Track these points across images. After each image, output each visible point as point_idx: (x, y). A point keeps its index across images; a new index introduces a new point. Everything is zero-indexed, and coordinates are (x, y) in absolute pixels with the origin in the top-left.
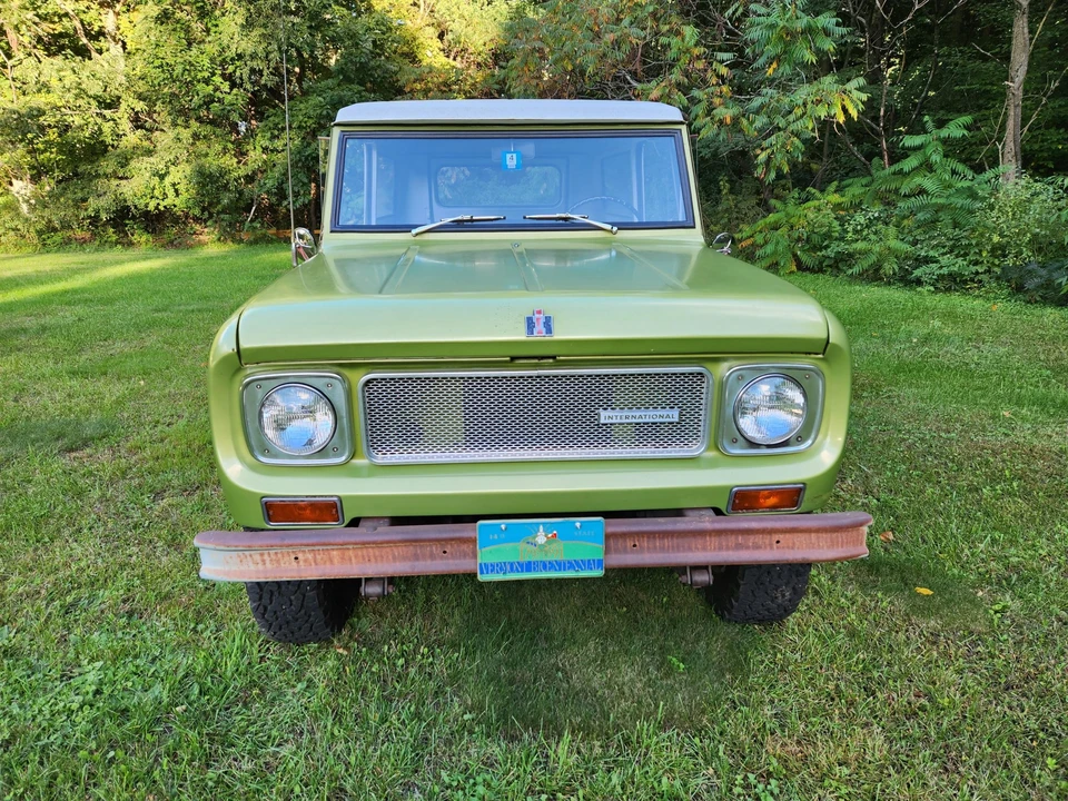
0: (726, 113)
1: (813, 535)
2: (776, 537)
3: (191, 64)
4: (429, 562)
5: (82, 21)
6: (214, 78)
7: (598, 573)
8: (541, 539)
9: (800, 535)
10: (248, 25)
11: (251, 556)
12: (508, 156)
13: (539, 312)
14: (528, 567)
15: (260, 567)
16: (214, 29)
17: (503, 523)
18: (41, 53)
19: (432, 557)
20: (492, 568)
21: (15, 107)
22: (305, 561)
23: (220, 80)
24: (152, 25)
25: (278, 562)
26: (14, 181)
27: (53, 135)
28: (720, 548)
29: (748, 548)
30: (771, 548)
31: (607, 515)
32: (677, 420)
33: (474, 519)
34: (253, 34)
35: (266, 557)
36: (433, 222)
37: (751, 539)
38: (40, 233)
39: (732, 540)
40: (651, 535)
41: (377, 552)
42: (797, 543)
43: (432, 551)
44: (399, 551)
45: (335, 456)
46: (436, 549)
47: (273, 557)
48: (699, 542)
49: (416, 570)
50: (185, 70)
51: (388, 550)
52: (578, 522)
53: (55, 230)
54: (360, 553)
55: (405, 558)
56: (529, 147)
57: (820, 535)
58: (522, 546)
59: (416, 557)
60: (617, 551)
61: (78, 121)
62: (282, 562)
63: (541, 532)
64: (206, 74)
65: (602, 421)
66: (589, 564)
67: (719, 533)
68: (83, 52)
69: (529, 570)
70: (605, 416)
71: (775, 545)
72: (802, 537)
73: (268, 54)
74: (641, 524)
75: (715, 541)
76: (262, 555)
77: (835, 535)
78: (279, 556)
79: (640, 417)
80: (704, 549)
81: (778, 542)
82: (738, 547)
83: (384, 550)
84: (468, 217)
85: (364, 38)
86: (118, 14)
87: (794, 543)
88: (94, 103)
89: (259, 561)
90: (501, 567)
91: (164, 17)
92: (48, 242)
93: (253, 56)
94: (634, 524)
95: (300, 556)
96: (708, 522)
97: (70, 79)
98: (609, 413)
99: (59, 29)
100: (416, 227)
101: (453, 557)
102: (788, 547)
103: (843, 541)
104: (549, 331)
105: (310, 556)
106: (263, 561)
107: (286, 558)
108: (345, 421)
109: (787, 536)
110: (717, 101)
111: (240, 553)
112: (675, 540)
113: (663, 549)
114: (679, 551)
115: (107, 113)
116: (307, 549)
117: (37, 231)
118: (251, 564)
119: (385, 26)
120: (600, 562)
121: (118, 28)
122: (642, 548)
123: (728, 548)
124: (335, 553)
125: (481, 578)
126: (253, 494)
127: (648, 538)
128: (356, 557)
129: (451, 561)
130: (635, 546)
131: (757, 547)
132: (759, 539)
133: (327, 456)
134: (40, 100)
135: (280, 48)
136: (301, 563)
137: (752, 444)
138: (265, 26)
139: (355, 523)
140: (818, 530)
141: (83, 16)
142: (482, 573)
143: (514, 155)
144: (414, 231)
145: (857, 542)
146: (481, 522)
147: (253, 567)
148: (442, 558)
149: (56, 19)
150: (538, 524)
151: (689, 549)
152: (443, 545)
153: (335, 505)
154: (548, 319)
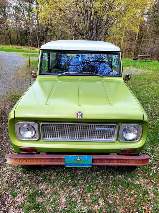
2: (129, 161)
7: (91, 166)
11: (17, 160)
12: (80, 58)
13: (80, 112)
19: (55, 162)
20: (68, 164)
28: (117, 163)
29: (123, 163)
30: (128, 163)
35: (20, 160)
37: (124, 161)
39: (120, 161)
40: (102, 159)
41: (43, 160)
44: (48, 160)
47: (22, 160)
48: (113, 161)
49: (52, 164)
54: (40, 160)
55: (49, 162)
58: (74, 160)
59: (52, 162)
60: (95, 162)
66: (89, 165)
69: (76, 165)
72: (135, 161)
75: (116, 161)
76: (19, 160)
80: (114, 163)
83: (45, 160)
87: (133, 162)
90: (70, 164)
94: (99, 157)
95: (27, 160)
96: (115, 157)
101: (60, 162)
103: (144, 162)
104: (82, 117)
105: (29, 160)
107: (24, 161)
108: (37, 132)
113: (105, 162)
114: (108, 163)
120: (91, 164)
122: (100, 162)
123: (119, 163)
124: (35, 160)
126: (18, 146)
131: (125, 163)
132: (126, 161)
133: (34, 139)
136: (27, 162)
142: (66, 165)
144: (57, 75)
145: (147, 162)
147: (17, 162)
148: (57, 162)
150: (78, 156)
151: (111, 162)
152: (57, 160)
153: (35, 149)
154: (81, 114)
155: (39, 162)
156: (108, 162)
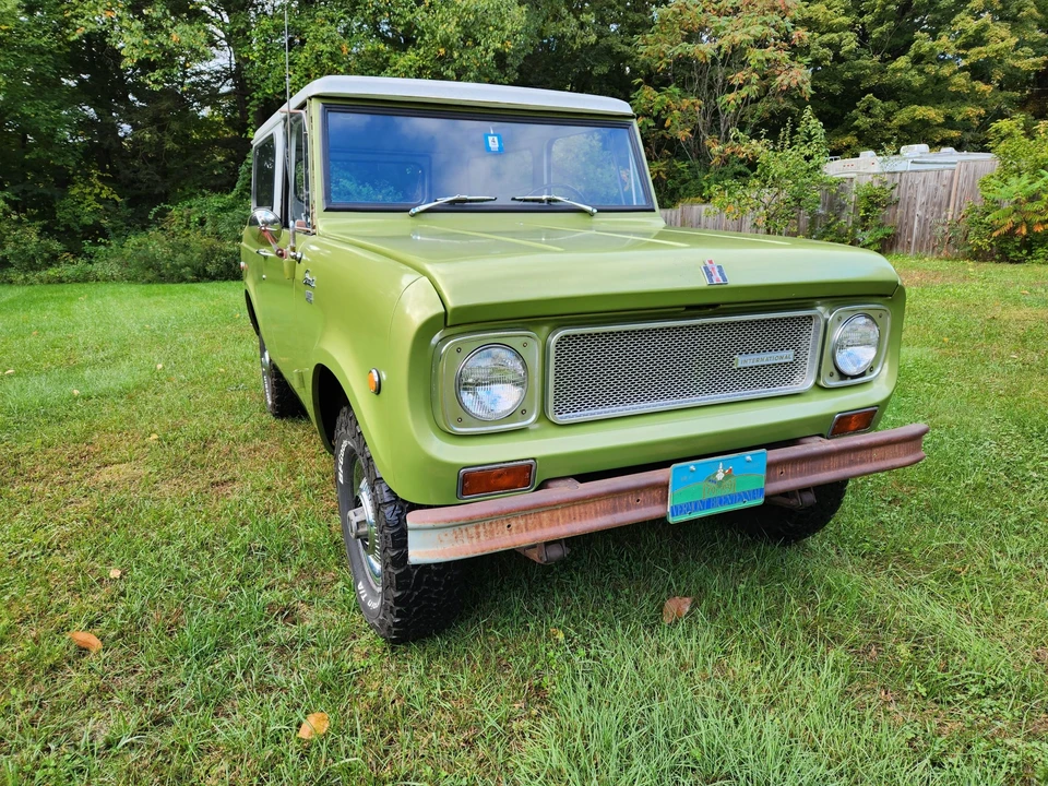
1: (898, 446)
4: (626, 512)
7: (760, 501)
8: (720, 476)
9: (889, 446)
11: (466, 530)
12: (490, 138)
13: (712, 263)
14: (708, 504)
15: (474, 541)
17: (692, 465)
19: (628, 507)
20: (681, 509)
22: (518, 527)
25: (492, 532)
29: (857, 463)
30: (872, 461)
31: (769, 446)
32: (791, 360)
33: (668, 463)
35: (481, 529)
37: (860, 455)
39: (847, 458)
40: (794, 461)
41: (581, 509)
42: (887, 455)
43: (628, 501)
44: (601, 504)
45: (524, 418)
46: (632, 499)
47: (488, 528)
48: (825, 463)
49: (616, 521)
51: (592, 505)
52: (749, 455)
54: (567, 512)
55: (605, 512)
57: (901, 445)
58: (704, 484)
59: (615, 510)
60: (772, 479)
62: (496, 532)
63: (720, 468)
65: (738, 366)
66: (753, 494)
67: (841, 452)
69: (708, 507)
70: (742, 361)
71: (875, 459)
72: (890, 449)
74: (787, 452)
75: (835, 460)
76: (477, 527)
77: (909, 444)
78: (494, 525)
79: (768, 359)
80: (829, 469)
82: (852, 463)
83: (588, 506)
89: (474, 535)
90: (688, 508)
94: (782, 453)
95: (513, 524)
96: (832, 444)
98: (745, 357)
100: (413, 206)
101: (645, 505)
102: (883, 459)
103: (913, 450)
105: (522, 522)
106: (478, 534)
107: (500, 528)
109: (882, 449)
111: (457, 529)
112: (810, 464)
113: (801, 473)
114: (812, 473)
116: (521, 514)
118: (465, 539)
120: (761, 489)
122: (786, 475)
123: (844, 466)
124: (545, 515)
125: (672, 520)
126: (452, 466)
127: (792, 464)
128: (563, 517)
129: (644, 509)
130: (782, 473)
131: (862, 462)
132: (863, 453)
133: (517, 420)
136: (513, 531)
137: (843, 376)
142: (673, 515)
143: (496, 138)
146: (674, 466)
147: (467, 543)
148: (635, 507)
150: (719, 461)
151: (819, 471)
152: (637, 494)
153: (528, 468)
154: (719, 267)
155: (564, 523)
156: (811, 471)
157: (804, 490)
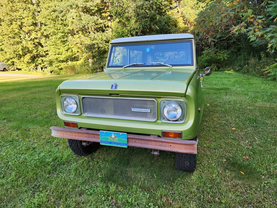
0: (259, 33)
1: (180, 145)
2: (170, 144)
3: (123, 32)
4: (91, 139)
5: (104, 24)
6: (128, 35)
7: (126, 147)
8: (113, 137)
9: (176, 144)
10: (136, 21)
11: (59, 132)
12: (147, 49)
14: (111, 143)
15: (61, 135)
16: (129, 23)
17: (105, 132)
18: (96, 32)
19: (92, 138)
20: (103, 142)
21: (89, 43)
22: (68, 135)
23: (129, 35)
24: (117, 24)
25: (64, 134)
26: (89, 59)
27: (97, 49)
28: (156, 145)
29: (163, 146)
30: (169, 147)
31: (128, 133)
32: (150, 112)
33: (99, 130)
34: (137, 24)
35: (62, 133)
36: (127, 65)
37: (164, 144)
38: (92, 70)
39: (159, 143)
40: (139, 139)
41: (81, 135)
42: (176, 147)
44: (86, 135)
45: (77, 113)
46: (93, 136)
48: (151, 143)
49: (88, 140)
50: (122, 33)
51: (83, 135)
52: (121, 133)
53: (95, 70)
55: (87, 137)
56: (153, 47)
57: (182, 145)
58: (109, 138)
59: (89, 137)
60: (131, 142)
61: (102, 46)
63: (113, 135)
64: (126, 34)
65: (132, 111)
66: (124, 144)
67: (155, 141)
68: (103, 31)
69: (111, 144)
70: (133, 110)
71: (170, 146)
72: (177, 145)
73: (140, 28)
74: (136, 136)
75: (154, 143)
77: (186, 146)
79: (141, 110)
80: (152, 145)
81: (171, 146)
82: (160, 145)
84: (136, 64)
85: (162, 22)
86: (112, 22)
87: (175, 147)
88: (104, 42)
90: (105, 142)
91: (120, 22)
92: (93, 72)
93: (137, 29)
94: (135, 136)
95: (67, 133)
96: (152, 138)
97: (100, 37)
98: (134, 109)
99: (99, 26)
100: (124, 66)
102: (173, 147)
103: (189, 148)
104: (116, 88)
105: (69, 134)
108: (79, 106)
109: (173, 144)
110: (257, 30)
111: (57, 131)
112: (145, 142)
113: (142, 143)
115: (107, 44)
116: (69, 132)
117: (91, 70)
119: (169, 18)
120: (126, 144)
121: (111, 25)
122: (137, 142)
123: (158, 145)
124: (73, 134)
125: (101, 144)
126: (62, 120)
127: (138, 140)
129: (95, 139)
130: (135, 141)
131: (165, 146)
132: (165, 144)
133: (76, 113)
134: (94, 42)
135: (142, 26)
138: (140, 21)
139: (80, 128)
140: (181, 144)
141: (104, 23)
142: (101, 143)
143: (149, 49)
144: (123, 67)
145: (193, 149)
146: (100, 131)
147: (59, 135)
148: (94, 138)
149: (99, 24)
150: (112, 133)
151: (148, 144)
153: (76, 124)
154: (116, 85)
155: (78, 137)
157: (155, 150)
